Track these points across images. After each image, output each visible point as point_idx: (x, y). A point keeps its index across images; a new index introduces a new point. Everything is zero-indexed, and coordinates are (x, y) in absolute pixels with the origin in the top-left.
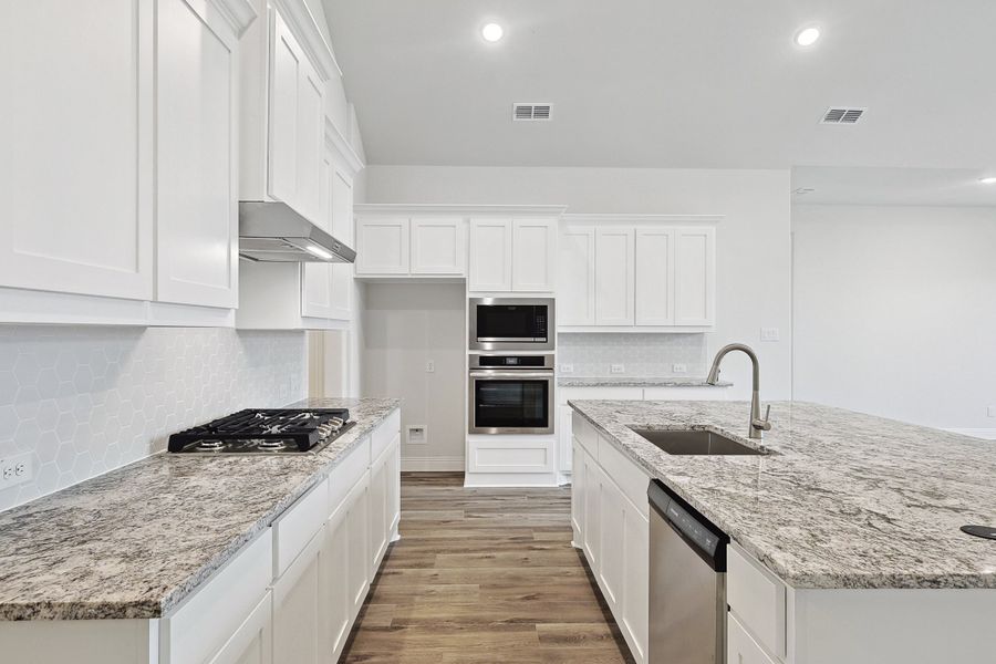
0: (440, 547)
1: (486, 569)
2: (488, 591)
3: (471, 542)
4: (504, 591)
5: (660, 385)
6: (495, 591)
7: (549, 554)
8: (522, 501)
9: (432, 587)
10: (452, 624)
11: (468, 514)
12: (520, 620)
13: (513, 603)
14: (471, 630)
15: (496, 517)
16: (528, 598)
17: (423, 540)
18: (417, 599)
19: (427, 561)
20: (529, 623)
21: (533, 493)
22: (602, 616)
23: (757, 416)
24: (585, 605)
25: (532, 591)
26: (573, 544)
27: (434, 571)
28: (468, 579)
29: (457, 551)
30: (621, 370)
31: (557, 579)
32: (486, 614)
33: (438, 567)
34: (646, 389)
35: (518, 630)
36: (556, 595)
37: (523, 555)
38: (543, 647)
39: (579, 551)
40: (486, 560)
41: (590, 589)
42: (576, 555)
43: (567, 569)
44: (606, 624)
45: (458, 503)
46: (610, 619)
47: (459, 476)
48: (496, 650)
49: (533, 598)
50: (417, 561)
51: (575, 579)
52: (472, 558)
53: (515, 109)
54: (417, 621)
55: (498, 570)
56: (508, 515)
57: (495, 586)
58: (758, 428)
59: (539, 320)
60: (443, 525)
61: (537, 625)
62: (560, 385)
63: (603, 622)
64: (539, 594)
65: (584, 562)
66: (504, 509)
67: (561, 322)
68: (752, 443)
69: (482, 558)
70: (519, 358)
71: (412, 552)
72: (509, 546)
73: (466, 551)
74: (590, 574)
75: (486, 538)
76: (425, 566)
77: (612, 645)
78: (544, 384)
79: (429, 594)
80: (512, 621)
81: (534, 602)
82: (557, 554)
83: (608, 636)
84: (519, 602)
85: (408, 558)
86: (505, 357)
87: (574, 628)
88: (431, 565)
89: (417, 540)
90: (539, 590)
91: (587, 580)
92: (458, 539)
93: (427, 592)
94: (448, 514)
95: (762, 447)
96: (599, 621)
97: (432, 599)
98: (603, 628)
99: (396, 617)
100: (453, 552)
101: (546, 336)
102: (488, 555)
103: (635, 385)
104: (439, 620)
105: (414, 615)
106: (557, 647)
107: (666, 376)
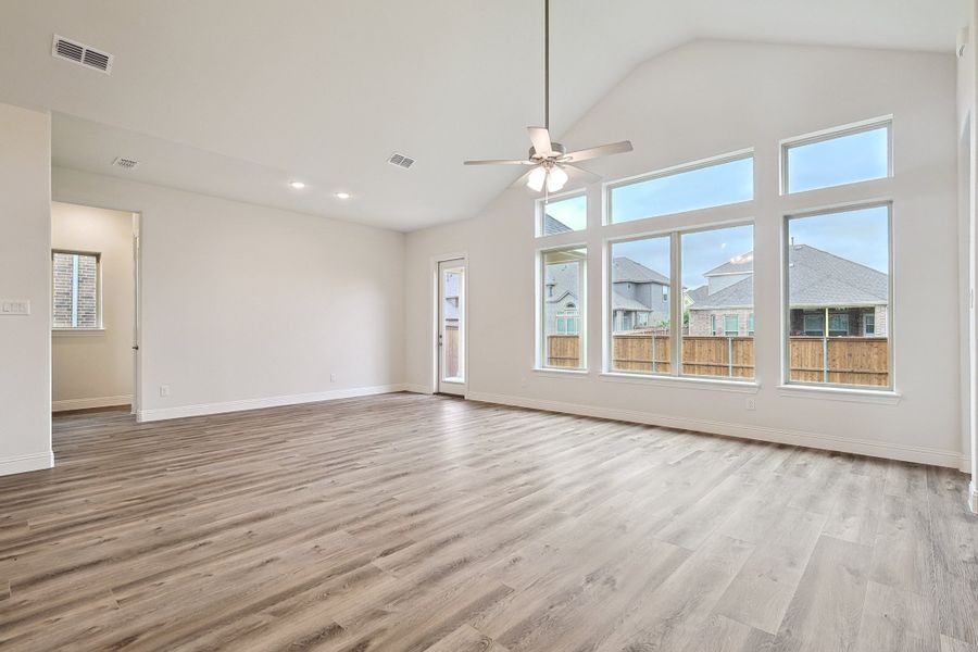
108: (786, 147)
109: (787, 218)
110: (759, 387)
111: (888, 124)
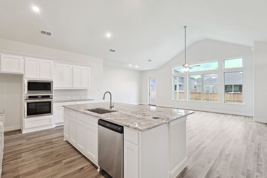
0: (22, 152)
1: (41, 153)
2: (44, 158)
3: (32, 147)
4: (50, 156)
5: (79, 101)
6: (46, 157)
7: (59, 144)
8: (44, 133)
9: (23, 164)
10: (36, 170)
11: (28, 140)
12: (57, 162)
13: (53, 158)
14: (43, 170)
15: (38, 139)
16: (57, 156)
17: (13, 152)
18: (20, 168)
19: (18, 157)
20: (60, 162)
21: (47, 130)
22: (78, 153)
23: (111, 105)
24: (73, 152)
25: (58, 154)
26: (64, 140)
27: (22, 159)
28: (36, 157)
29: (29, 151)
30: (69, 98)
31: (63, 149)
32: (46, 164)
33: (23, 157)
34: (76, 102)
35: (58, 164)
36: (64, 153)
37: (51, 146)
38: (67, 166)
39: (66, 141)
40: (40, 151)
41: (73, 149)
42: (66, 142)
43: (65, 146)
44: (80, 155)
45: (23, 138)
46: (80, 153)
47: (20, 131)
48: (53, 171)
49: (59, 155)
50: (14, 158)
51: (68, 148)
52: (35, 151)
53: (41, 31)
54: (22, 174)
55: (45, 152)
56: (41, 137)
57: (46, 156)
58: (111, 107)
59: (48, 86)
60: (20, 145)
61: (63, 161)
62: (54, 102)
63: (79, 155)
64: (60, 154)
65: (69, 143)
66: (40, 136)
67: (54, 87)
68: (111, 110)
69: (38, 150)
70: (42, 96)
71: (10, 156)
72: (46, 145)
73: (31, 150)
74: (71, 145)
75: (37, 145)
76: (18, 158)
77: (83, 158)
78: (50, 102)
79: (23, 166)
80: (55, 163)
81: (59, 156)
82: (61, 143)
83: (81, 157)
84: (56, 158)
85: (10, 158)
86: (37, 96)
87: (72, 158)
88: (21, 157)
89: (11, 152)
90: (60, 153)
91: (71, 147)
92: (27, 148)
93: (23, 165)
94: (20, 142)
95: (114, 111)
96: (78, 155)
97: (26, 166)
98: (79, 156)
99: (13, 176)
100: (27, 151)
101: (50, 90)
102: (40, 149)
103: (74, 101)
104: (31, 171)
105: (21, 173)
106: (70, 164)
107: (79, 99)
108: (224, 60)
109: (224, 73)
110: (219, 103)
111: (243, 58)
